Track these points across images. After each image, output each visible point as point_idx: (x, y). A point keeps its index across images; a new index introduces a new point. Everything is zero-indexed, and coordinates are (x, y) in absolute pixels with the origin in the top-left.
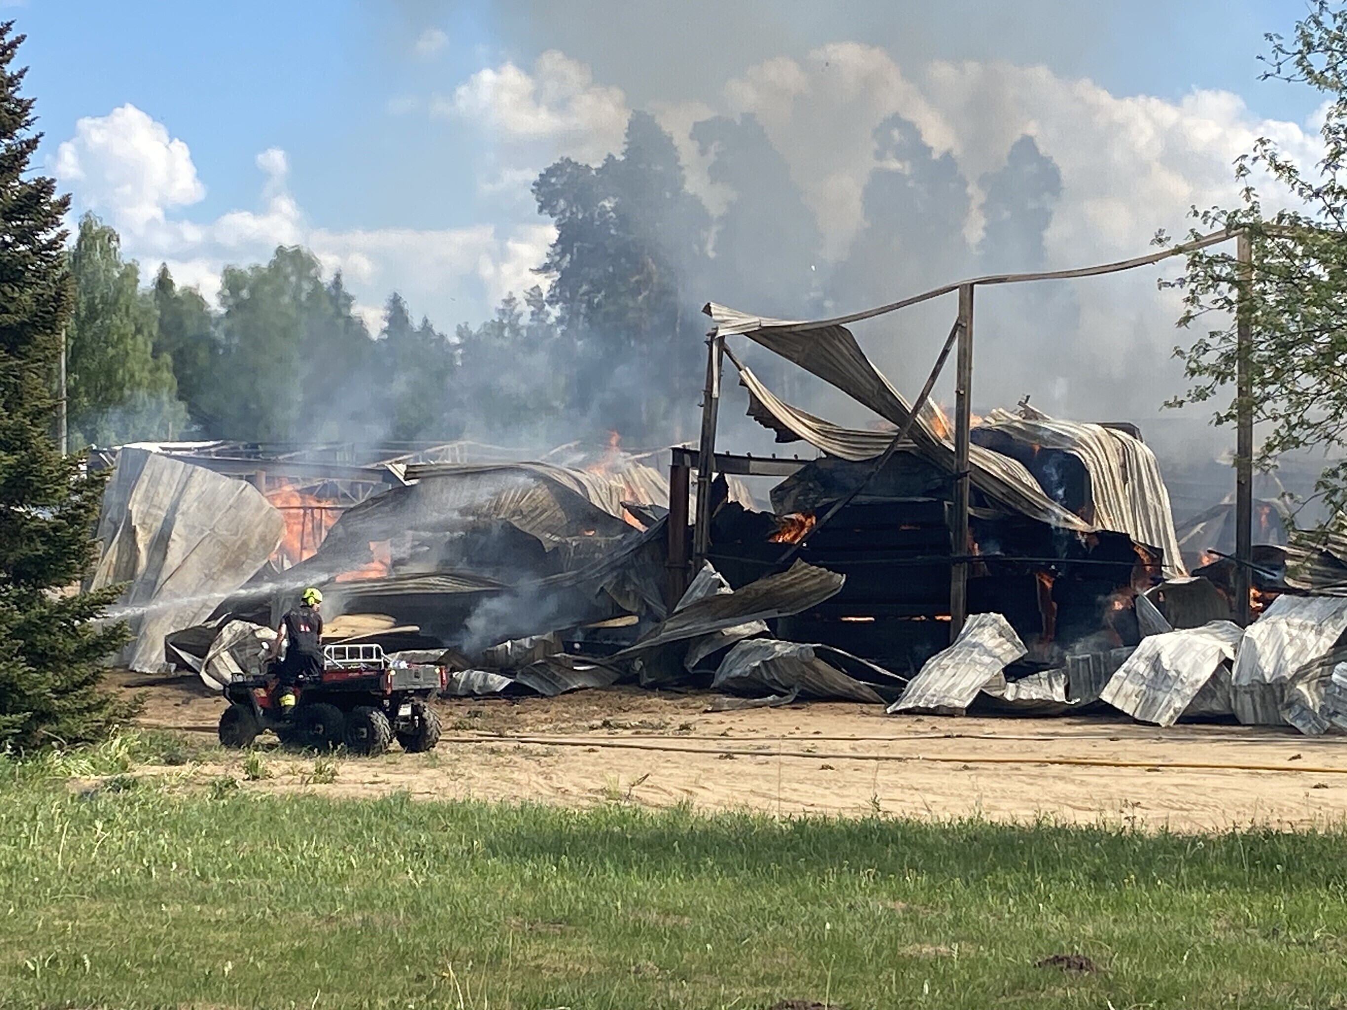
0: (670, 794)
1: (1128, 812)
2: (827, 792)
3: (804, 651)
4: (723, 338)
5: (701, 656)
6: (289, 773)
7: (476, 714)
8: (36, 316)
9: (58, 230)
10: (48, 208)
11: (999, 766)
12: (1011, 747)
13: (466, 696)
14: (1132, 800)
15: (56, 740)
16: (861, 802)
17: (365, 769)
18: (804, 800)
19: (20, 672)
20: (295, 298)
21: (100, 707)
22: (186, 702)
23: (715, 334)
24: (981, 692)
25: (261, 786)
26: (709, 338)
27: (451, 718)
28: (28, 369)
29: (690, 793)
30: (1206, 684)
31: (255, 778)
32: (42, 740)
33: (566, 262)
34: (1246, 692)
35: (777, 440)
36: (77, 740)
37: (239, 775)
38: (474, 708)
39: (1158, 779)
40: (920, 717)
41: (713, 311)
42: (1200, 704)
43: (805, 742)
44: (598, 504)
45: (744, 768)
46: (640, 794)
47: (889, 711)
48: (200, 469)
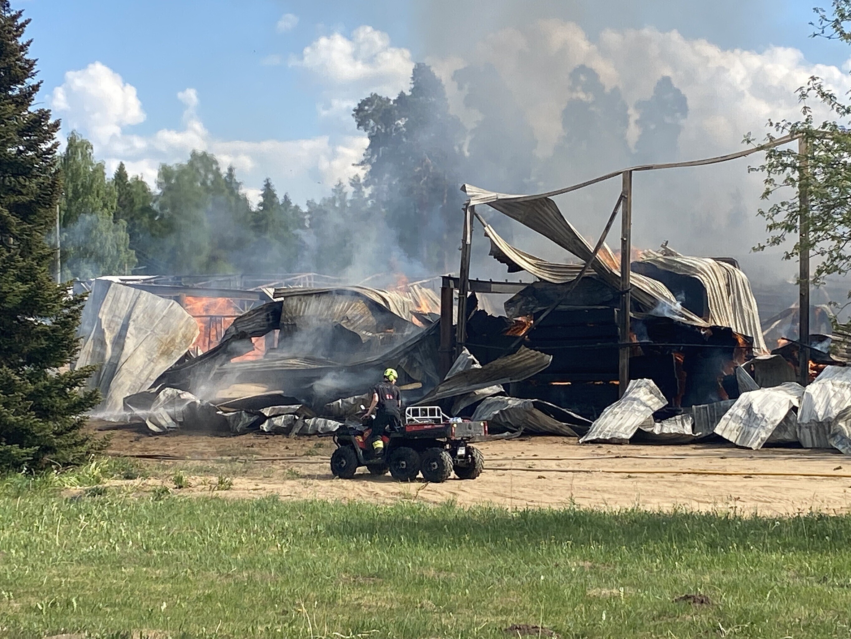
0: (442, 495)
1: (732, 504)
2: (542, 493)
3: (526, 404)
4: (473, 206)
5: (462, 408)
6: (202, 484)
7: (320, 446)
8: (40, 197)
9: (53, 142)
10: (46, 128)
11: (650, 475)
12: (658, 463)
13: (314, 434)
14: (735, 496)
15: (55, 464)
16: (563, 499)
17: (250, 481)
18: (528, 498)
19: (32, 422)
20: (204, 183)
21: (82, 443)
22: (137, 439)
23: (469, 204)
24: (639, 428)
25: (184, 492)
26: (465, 207)
27: (304, 448)
28: (35, 230)
29: (455, 494)
30: (781, 422)
31: (180, 487)
32: (46, 464)
33: (374, 160)
34: (806, 427)
35: (509, 271)
36: (69, 464)
37: (170, 486)
38: (319, 442)
39: (750, 482)
40: (600, 445)
41: (467, 189)
42: (778, 436)
43: (528, 461)
44: (395, 312)
45: (490, 478)
46: (423, 495)
47: (580, 441)
48: (144, 292)
